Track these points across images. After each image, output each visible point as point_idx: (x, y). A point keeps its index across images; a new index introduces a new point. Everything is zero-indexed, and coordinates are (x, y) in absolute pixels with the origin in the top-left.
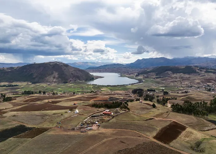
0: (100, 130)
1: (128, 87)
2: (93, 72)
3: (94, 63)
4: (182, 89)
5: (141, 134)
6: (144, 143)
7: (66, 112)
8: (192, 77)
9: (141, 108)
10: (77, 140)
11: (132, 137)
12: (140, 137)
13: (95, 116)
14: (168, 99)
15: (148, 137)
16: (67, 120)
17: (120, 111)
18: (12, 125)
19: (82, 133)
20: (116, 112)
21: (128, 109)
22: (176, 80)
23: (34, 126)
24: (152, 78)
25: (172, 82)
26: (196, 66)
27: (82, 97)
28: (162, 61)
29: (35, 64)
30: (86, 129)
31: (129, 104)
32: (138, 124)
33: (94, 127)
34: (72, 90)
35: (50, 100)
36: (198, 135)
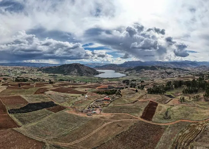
0: (101, 114)
1: (120, 79)
2: (98, 69)
3: (99, 64)
4: (151, 78)
5: (132, 116)
6: (135, 124)
7: (79, 96)
8: (155, 71)
9: (129, 93)
10: (84, 122)
11: (126, 120)
12: (131, 119)
13: (98, 101)
14: (144, 85)
15: (137, 118)
16: (80, 102)
17: (115, 97)
18: (47, 100)
19: (88, 116)
20: (113, 98)
21: (121, 95)
22: (148, 74)
23: (59, 104)
24: (134, 73)
25: (145, 75)
26: (156, 66)
27: (91, 85)
28: (139, 63)
29: (66, 65)
30: (91, 112)
31: (121, 90)
32: (128, 107)
33: (98, 111)
34: (85, 80)
35: (71, 86)
36: (165, 107)
